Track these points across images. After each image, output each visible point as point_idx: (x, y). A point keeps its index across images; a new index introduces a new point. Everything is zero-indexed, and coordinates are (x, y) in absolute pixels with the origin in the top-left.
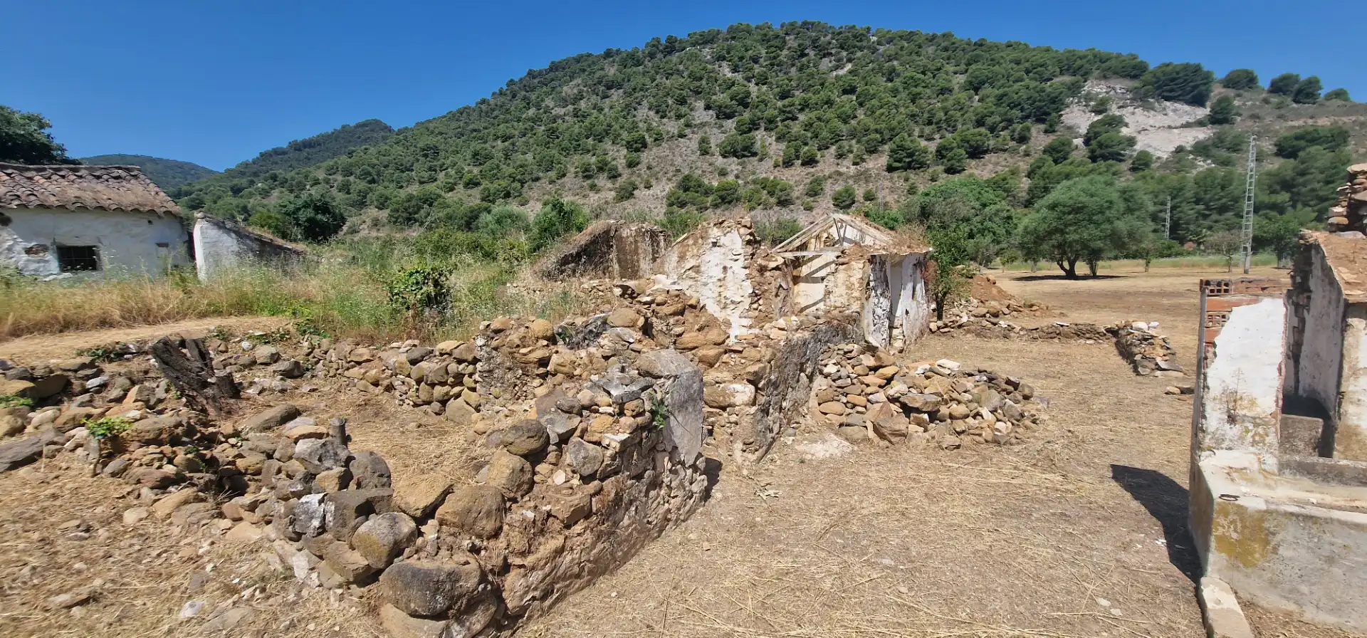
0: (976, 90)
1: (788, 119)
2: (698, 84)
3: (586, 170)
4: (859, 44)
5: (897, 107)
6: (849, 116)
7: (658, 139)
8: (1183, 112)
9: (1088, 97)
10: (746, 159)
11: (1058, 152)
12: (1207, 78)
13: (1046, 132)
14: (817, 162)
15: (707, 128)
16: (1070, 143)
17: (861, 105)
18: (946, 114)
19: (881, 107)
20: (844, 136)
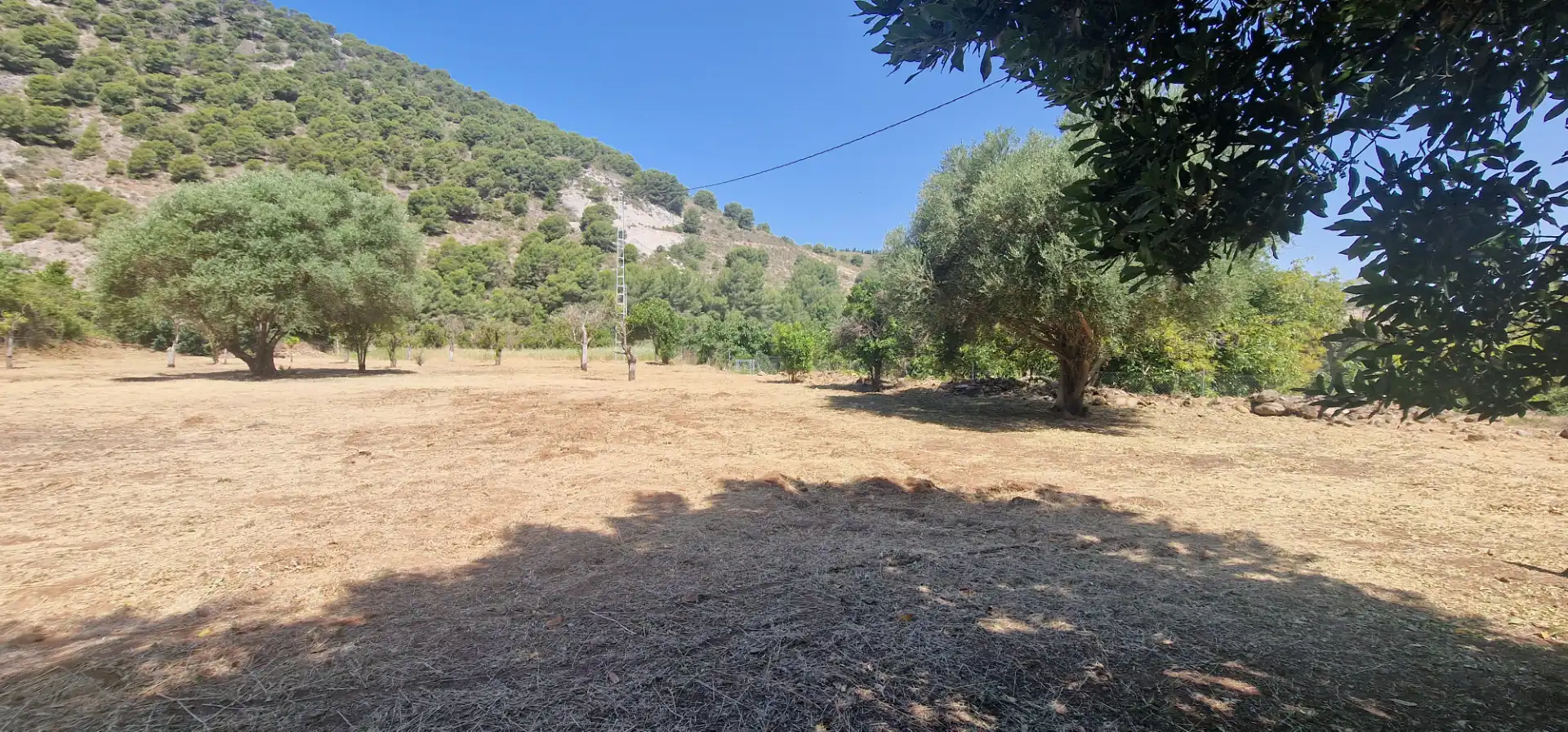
0: (471, 144)
5: (359, 136)
6: (278, 130)
8: (662, 217)
9: (586, 184)
10: (41, 148)
11: (554, 231)
12: (682, 192)
13: (544, 208)
14: (205, 180)
16: (564, 224)
17: (303, 120)
18: (427, 160)
19: (334, 130)
20: (265, 154)
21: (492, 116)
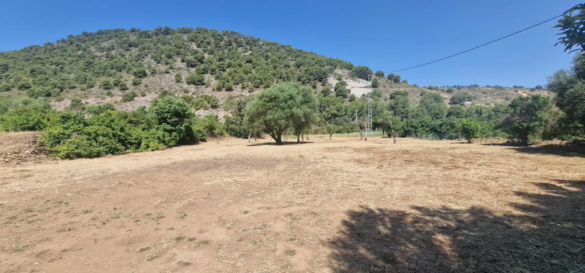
0: (299, 67)
1: (221, 70)
2: (179, 50)
3: (107, 85)
4: (254, 44)
5: (268, 70)
6: (248, 72)
7: (154, 73)
8: (363, 83)
9: (336, 74)
10: (199, 86)
11: (326, 93)
12: (370, 73)
13: (322, 85)
14: (232, 90)
15: (181, 70)
16: (330, 90)
17: (254, 68)
18: (286, 75)
19: (262, 70)
20: (245, 80)
21: (304, 57)
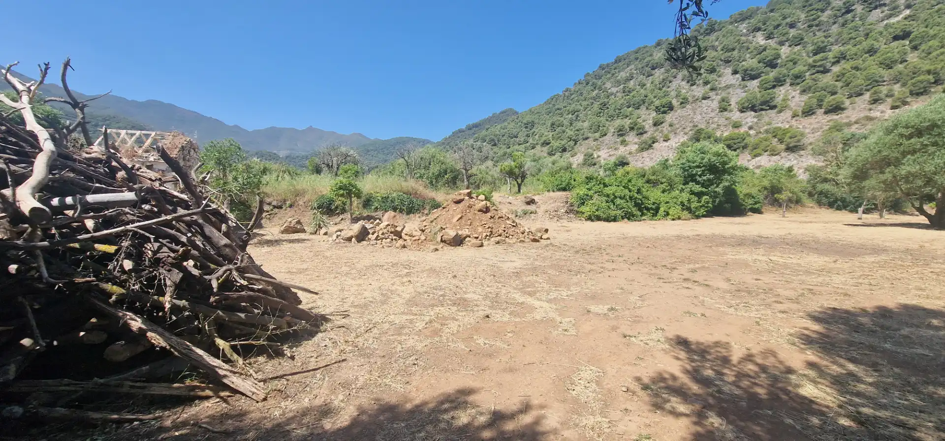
1: (818, 72)
2: (730, 54)
3: (620, 130)
6: (895, 62)
7: (684, 102)
10: (763, 112)
14: (843, 109)
15: (731, 90)
20: (884, 81)
